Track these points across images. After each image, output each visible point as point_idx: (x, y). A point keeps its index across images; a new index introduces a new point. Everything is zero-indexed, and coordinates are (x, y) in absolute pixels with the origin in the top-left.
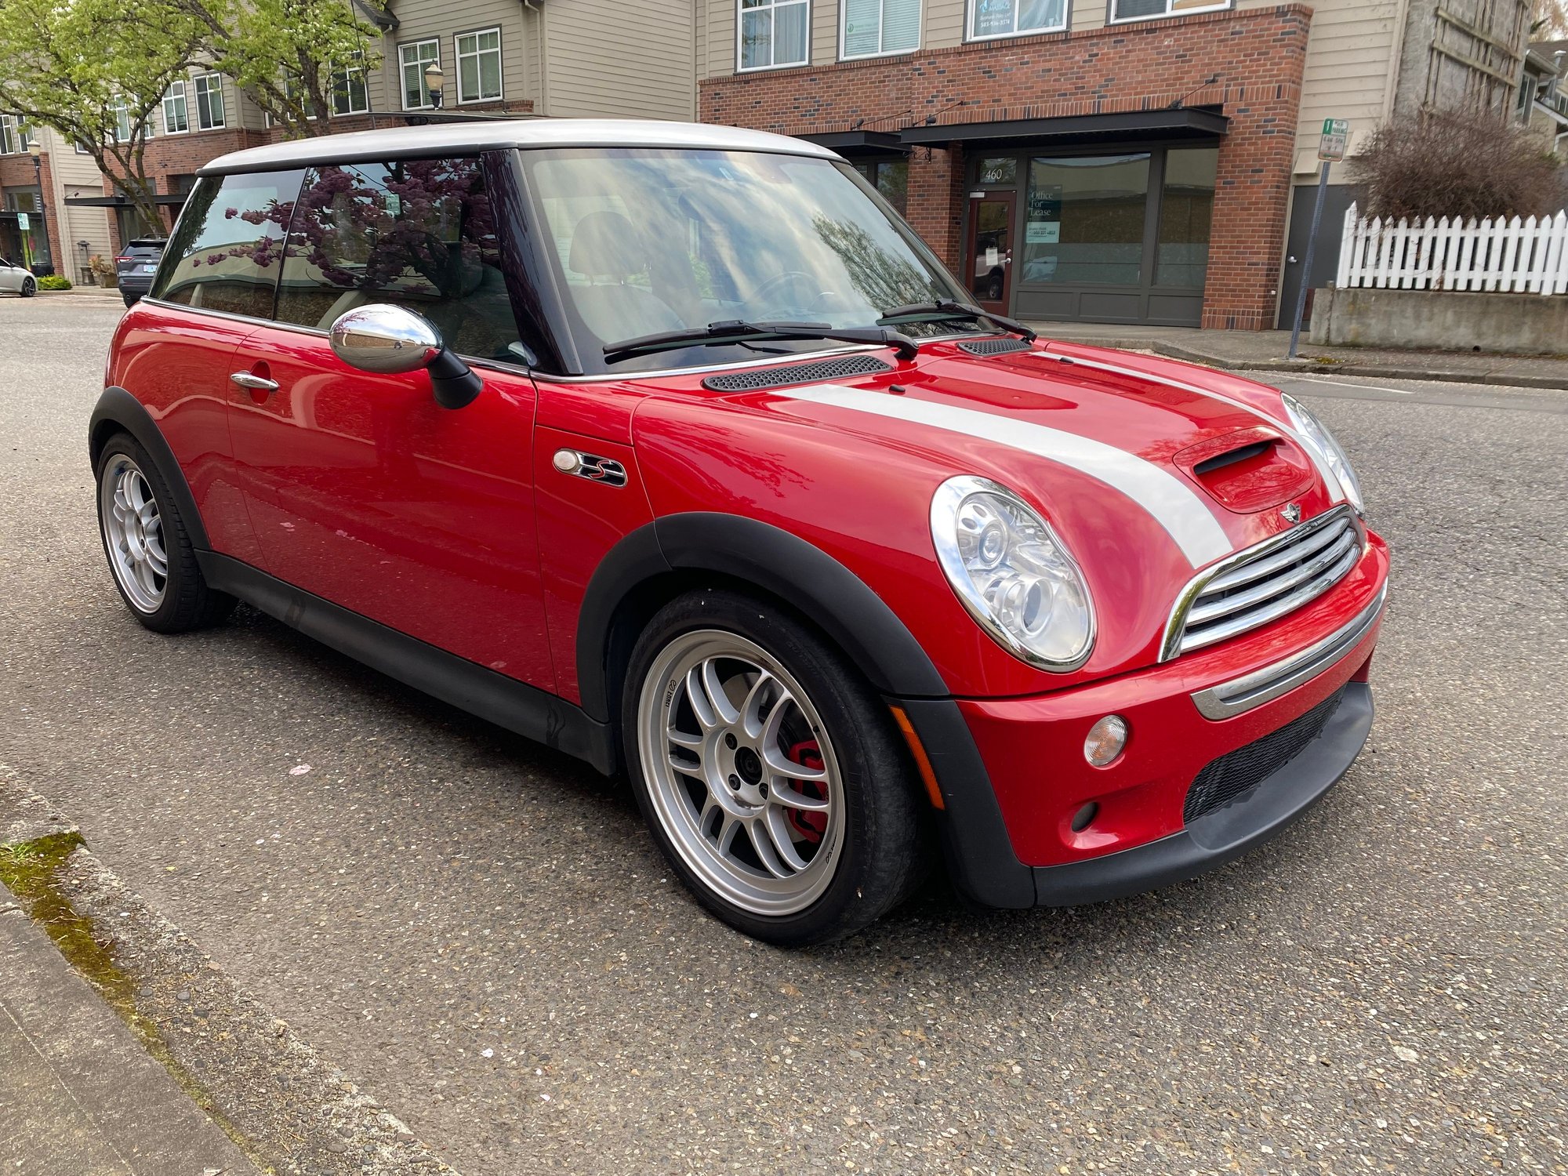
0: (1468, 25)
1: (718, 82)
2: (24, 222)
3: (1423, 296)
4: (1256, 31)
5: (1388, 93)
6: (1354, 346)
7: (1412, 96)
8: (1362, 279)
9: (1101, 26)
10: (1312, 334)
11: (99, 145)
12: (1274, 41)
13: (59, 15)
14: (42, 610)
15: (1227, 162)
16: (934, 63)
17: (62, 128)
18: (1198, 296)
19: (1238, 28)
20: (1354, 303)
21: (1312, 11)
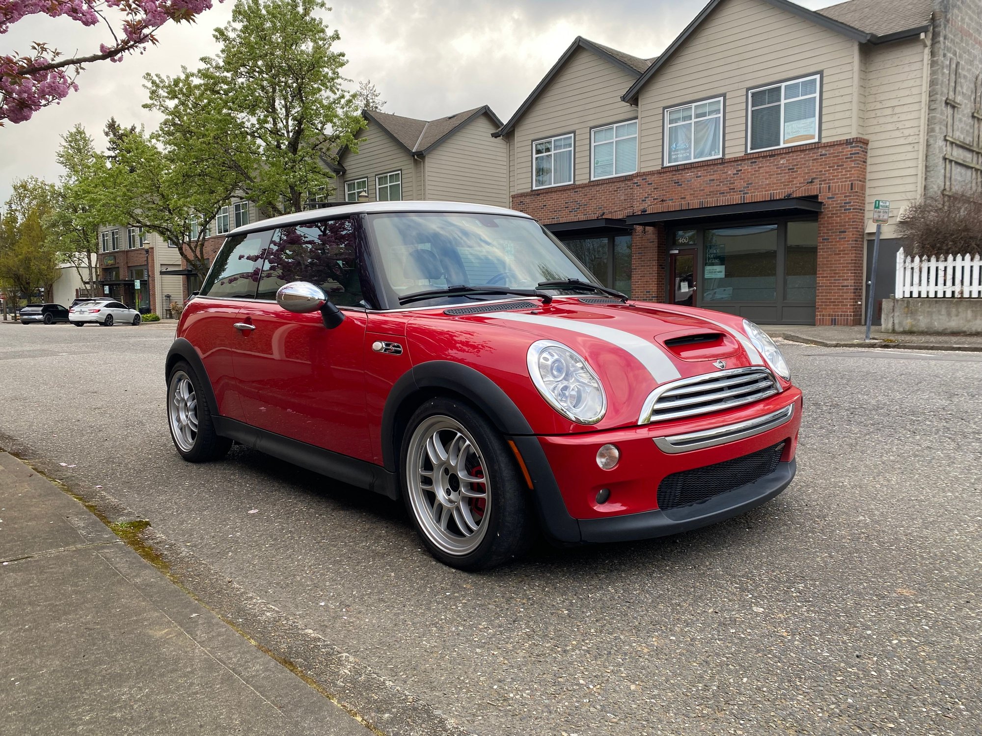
0: (968, 145)
1: (522, 195)
2: (137, 285)
3: (951, 302)
4: (834, 153)
5: (919, 185)
6: (911, 333)
7: (935, 187)
8: (911, 293)
9: (742, 154)
10: (883, 326)
11: (181, 242)
12: (846, 158)
13: (165, 174)
14: (136, 454)
15: (824, 227)
16: (646, 179)
17: (162, 233)
18: (812, 306)
19: (824, 152)
20: (907, 307)
21: (868, 141)
